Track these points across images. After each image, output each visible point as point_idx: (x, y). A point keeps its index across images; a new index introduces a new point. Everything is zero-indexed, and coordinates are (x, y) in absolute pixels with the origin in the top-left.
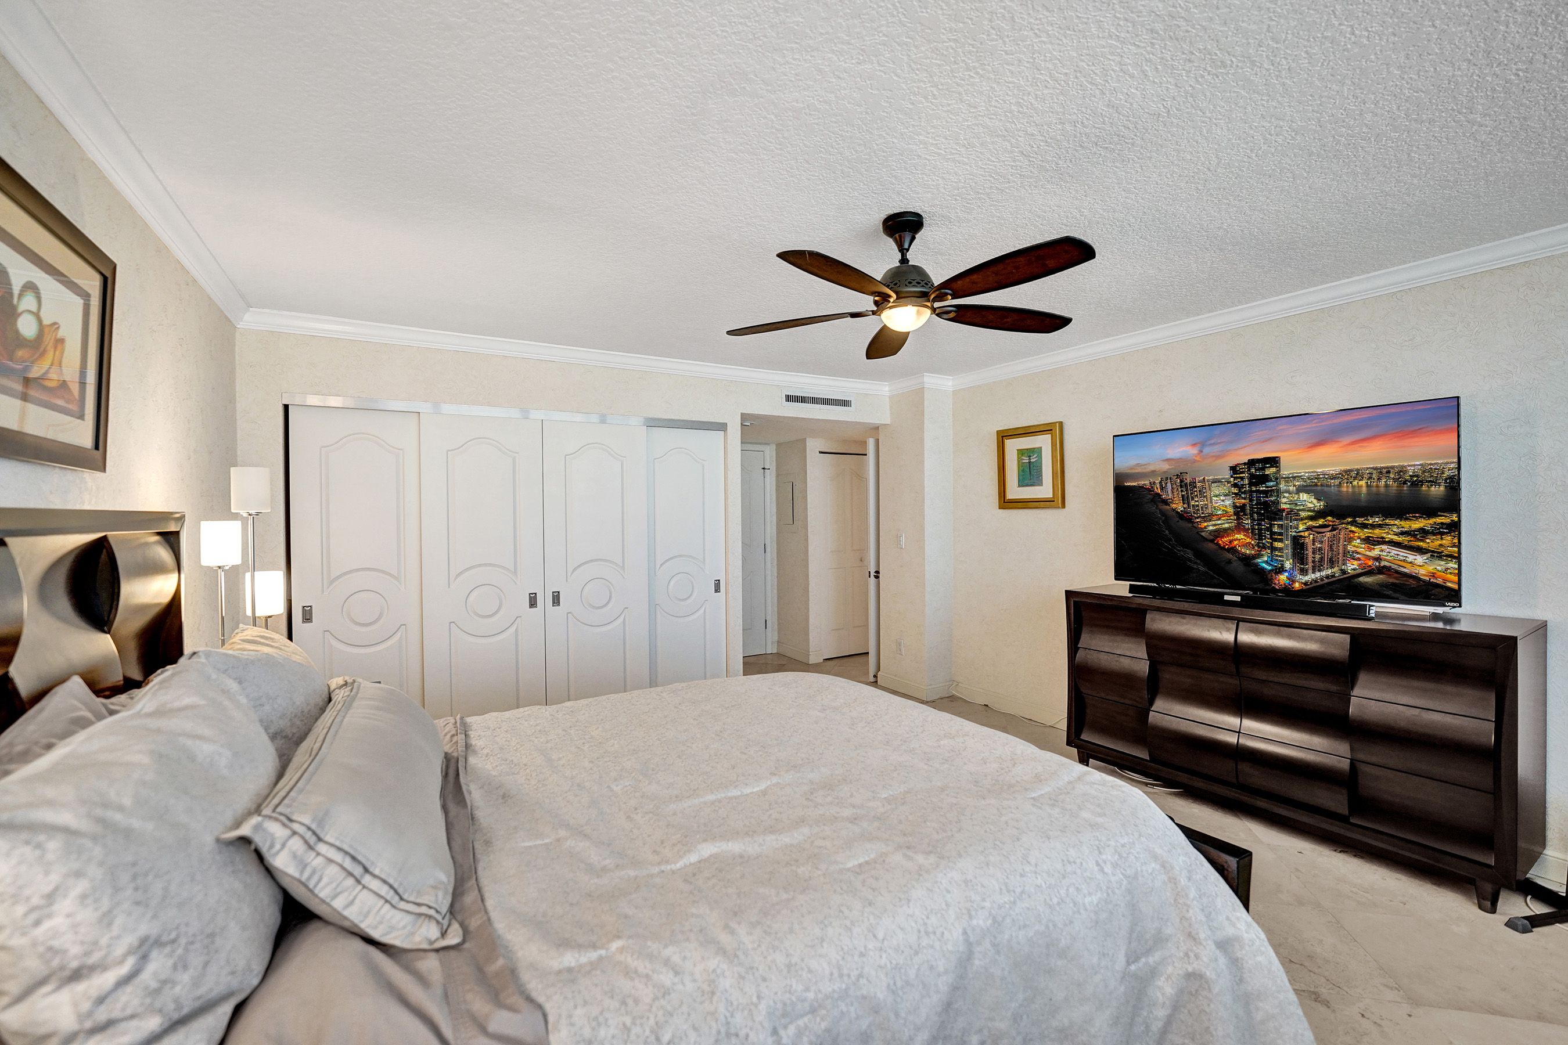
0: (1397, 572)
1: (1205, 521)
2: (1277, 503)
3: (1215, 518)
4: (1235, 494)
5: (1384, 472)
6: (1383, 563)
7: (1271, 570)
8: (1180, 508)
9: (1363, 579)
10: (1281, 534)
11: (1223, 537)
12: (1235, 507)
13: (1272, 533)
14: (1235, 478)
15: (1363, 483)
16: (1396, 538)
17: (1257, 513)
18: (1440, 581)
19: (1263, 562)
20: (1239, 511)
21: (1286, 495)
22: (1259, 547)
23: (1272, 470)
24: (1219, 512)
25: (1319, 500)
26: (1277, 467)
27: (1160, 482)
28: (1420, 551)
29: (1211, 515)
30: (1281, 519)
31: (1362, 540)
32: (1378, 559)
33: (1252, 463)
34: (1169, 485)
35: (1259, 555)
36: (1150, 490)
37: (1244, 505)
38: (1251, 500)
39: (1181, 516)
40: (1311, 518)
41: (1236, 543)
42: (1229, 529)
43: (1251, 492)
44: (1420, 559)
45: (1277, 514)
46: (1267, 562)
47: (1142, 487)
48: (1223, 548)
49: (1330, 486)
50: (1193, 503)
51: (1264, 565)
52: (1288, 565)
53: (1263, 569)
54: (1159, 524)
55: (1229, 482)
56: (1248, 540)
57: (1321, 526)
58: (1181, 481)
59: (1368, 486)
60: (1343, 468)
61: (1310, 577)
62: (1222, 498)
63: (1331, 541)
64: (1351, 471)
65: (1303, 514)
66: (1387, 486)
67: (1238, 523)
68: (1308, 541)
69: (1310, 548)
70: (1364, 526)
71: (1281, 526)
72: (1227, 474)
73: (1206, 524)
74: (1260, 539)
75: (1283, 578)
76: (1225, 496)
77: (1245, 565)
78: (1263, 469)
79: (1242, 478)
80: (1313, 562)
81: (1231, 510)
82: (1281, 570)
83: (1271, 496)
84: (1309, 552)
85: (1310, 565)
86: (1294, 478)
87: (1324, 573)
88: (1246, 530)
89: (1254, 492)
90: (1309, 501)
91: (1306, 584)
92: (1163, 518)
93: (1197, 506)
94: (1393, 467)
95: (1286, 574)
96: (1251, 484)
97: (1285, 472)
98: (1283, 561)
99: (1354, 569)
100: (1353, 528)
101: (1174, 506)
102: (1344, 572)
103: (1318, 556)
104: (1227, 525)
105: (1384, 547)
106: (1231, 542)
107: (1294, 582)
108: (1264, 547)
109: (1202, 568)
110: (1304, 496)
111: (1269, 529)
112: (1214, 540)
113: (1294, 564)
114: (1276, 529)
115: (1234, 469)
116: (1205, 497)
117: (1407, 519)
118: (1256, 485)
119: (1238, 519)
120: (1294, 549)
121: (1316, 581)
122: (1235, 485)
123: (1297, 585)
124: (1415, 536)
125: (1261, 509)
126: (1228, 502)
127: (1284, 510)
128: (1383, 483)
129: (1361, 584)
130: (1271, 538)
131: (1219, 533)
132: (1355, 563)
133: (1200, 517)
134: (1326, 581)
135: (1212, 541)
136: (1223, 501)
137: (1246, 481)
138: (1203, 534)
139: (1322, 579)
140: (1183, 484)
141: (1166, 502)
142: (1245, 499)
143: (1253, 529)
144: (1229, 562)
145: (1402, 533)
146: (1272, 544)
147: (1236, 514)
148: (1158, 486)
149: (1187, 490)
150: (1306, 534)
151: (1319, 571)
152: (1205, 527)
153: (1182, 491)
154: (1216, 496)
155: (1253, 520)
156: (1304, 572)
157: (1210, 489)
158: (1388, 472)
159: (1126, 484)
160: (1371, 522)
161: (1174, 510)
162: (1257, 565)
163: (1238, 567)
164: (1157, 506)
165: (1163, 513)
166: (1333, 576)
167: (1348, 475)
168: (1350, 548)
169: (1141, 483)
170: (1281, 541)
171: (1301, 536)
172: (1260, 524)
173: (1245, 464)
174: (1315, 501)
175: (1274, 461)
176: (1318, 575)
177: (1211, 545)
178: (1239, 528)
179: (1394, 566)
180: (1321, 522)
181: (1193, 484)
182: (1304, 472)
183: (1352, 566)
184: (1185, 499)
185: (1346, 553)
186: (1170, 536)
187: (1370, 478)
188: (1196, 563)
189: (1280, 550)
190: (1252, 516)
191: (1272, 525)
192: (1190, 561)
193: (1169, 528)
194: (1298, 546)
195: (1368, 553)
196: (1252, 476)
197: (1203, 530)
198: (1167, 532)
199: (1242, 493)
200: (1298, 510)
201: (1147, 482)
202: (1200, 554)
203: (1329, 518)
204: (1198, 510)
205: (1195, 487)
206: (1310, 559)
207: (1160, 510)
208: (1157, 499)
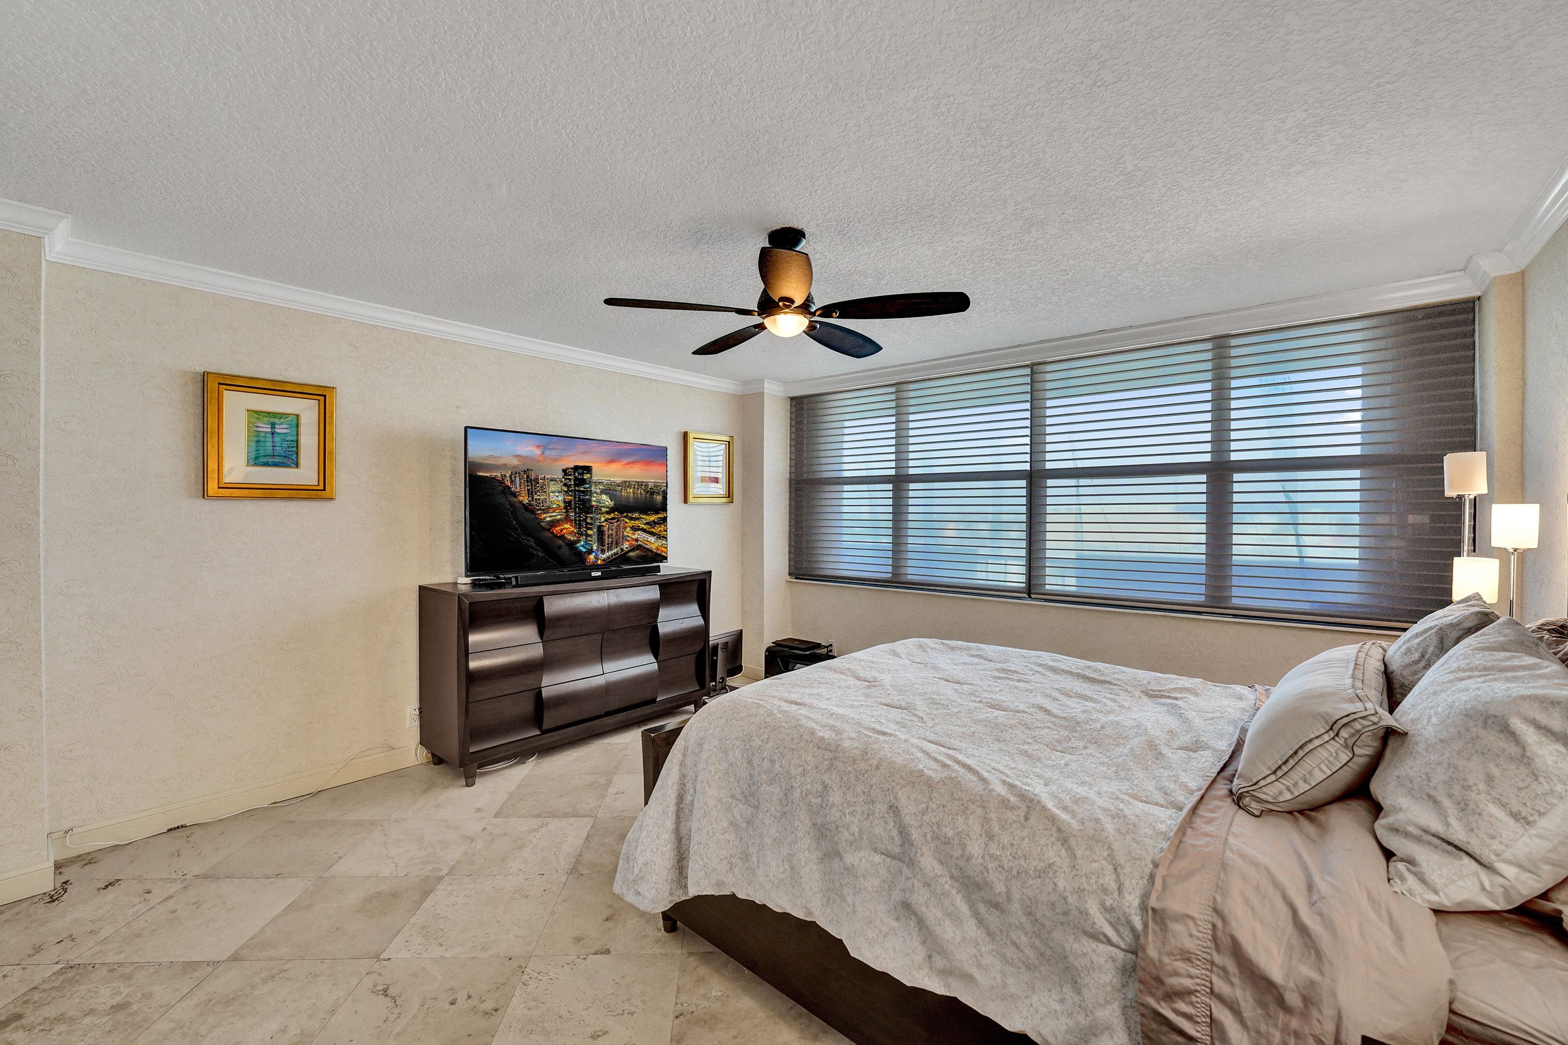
0: (645, 548)
1: (544, 513)
2: (590, 501)
3: (551, 510)
4: (565, 491)
5: (640, 484)
6: (639, 543)
7: (586, 552)
8: (526, 501)
9: (631, 554)
10: (591, 524)
11: (556, 527)
12: (565, 502)
13: (587, 524)
14: (566, 479)
15: (631, 490)
16: (645, 527)
17: (579, 508)
18: (659, 552)
19: (581, 546)
20: (568, 505)
21: (595, 495)
22: (579, 534)
23: (588, 476)
24: (554, 506)
25: (611, 500)
26: (590, 474)
27: (510, 476)
28: (653, 534)
29: (549, 508)
30: (592, 513)
31: (631, 528)
32: (637, 540)
33: (576, 468)
34: (518, 479)
35: (579, 541)
36: (501, 482)
37: (571, 501)
38: (575, 498)
39: (529, 509)
40: (608, 513)
41: (565, 531)
42: (560, 520)
43: (575, 491)
44: (652, 539)
45: (590, 509)
46: (583, 546)
47: (494, 478)
48: (556, 536)
49: (616, 491)
50: (535, 497)
51: (581, 548)
52: (595, 548)
53: (581, 551)
54: (508, 515)
55: (561, 482)
56: (573, 529)
57: (613, 519)
58: (528, 477)
59: (634, 493)
60: (623, 479)
61: (607, 554)
62: (557, 494)
63: (618, 527)
64: (626, 482)
65: (604, 510)
66: (641, 493)
67: (567, 515)
68: (605, 529)
69: (607, 533)
70: (631, 519)
71: (591, 518)
72: (560, 475)
73: (545, 516)
74: (580, 528)
75: (592, 557)
76: (559, 492)
77: (570, 549)
78: (582, 474)
79: (570, 479)
80: (608, 544)
81: (562, 505)
82: (590, 551)
83: (587, 495)
84: (606, 537)
85: (607, 546)
86: (599, 483)
87: (613, 552)
88: (571, 521)
89: (577, 491)
90: (607, 501)
91: (604, 560)
92: (512, 509)
93: (539, 499)
94: (643, 482)
95: (594, 554)
96: (575, 485)
97: (595, 479)
98: (592, 544)
99: (627, 548)
100: (627, 520)
101: (521, 498)
102: (622, 550)
103: (610, 540)
104: (559, 517)
105: (640, 532)
106: (561, 530)
107: (598, 559)
108: (582, 535)
109: (541, 554)
110: (604, 497)
111: (585, 520)
112: (550, 529)
113: (598, 546)
114: (589, 521)
115: (564, 471)
116: (545, 492)
117: (648, 515)
118: (578, 486)
119: (567, 512)
120: (598, 535)
121: (609, 558)
122: (565, 485)
123: (599, 562)
124: (651, 525)
125: (581, 505)
126: (560, 498)
127: (593, 506)
128: (639, 492)
129: (629, 557)
130: (586, 527)
131: (554, 523)
132: (627, 543)
133: (541, 509)
134: (614, 557)
135: (548, 530)
136: (557, 496)
137: (573, 483)
138: (542, 524)
139: (612, 556)
140: (529, 480)
141: (514, 495)
142: (571, 496)
143: (576, 520)
144: (560, 547)
145: (647, 524)
146: (586, 532)
147: (565, 508)
148: (508, 479)
149: (531, 485)
150: (604, 524)
151: (611, 550)
152: (544, 519)
153: (528, 485)
154: (553, 492)
155: (576, 513)
156: (603, 551)
157: (549, 486)
158: (642, 485)
159: (479, 474)
160: (634, 516)
161: (521, 502)
162: (577, 548)
163: (565, 551)
164: (507, 497)
165: (512, 505)
166: (617, 553)
167: (626, 484)
168: (626, 534)
169: (494, 474)
170: (591, 529)
171: (602, 526)
172: (579, 517)
173: (572, 468)
174: (609, 501)
175: (588, 469)
176: (610, 553)
177: (548, 534)
178: (567, 519)
179: (643, 545)
180: (612, 515)
181: (536, 480)
182: (604, 480)
183: (626, 546)
184: (530, 493)
185: (623, 536)
186: (517, 526)
187: (634, 488)
188: (536, 550)
189: (591, 536)
190: (575, 510)
191: (586, 517)
192: (532, 548)
193: (516, 519)
194: (601, 532)
195: (633, 537)
196: (576, 479)
197: (542, 520)
198: (514, 522)
199: (570, 491)
200: (601, 507)
201: (499, 474)
202: (540, 542)
203: (616, 513)
204: (539, 503)
205: (538, 483)
206: (607, 542)
207: (509, 502)
208: (507, 491)
